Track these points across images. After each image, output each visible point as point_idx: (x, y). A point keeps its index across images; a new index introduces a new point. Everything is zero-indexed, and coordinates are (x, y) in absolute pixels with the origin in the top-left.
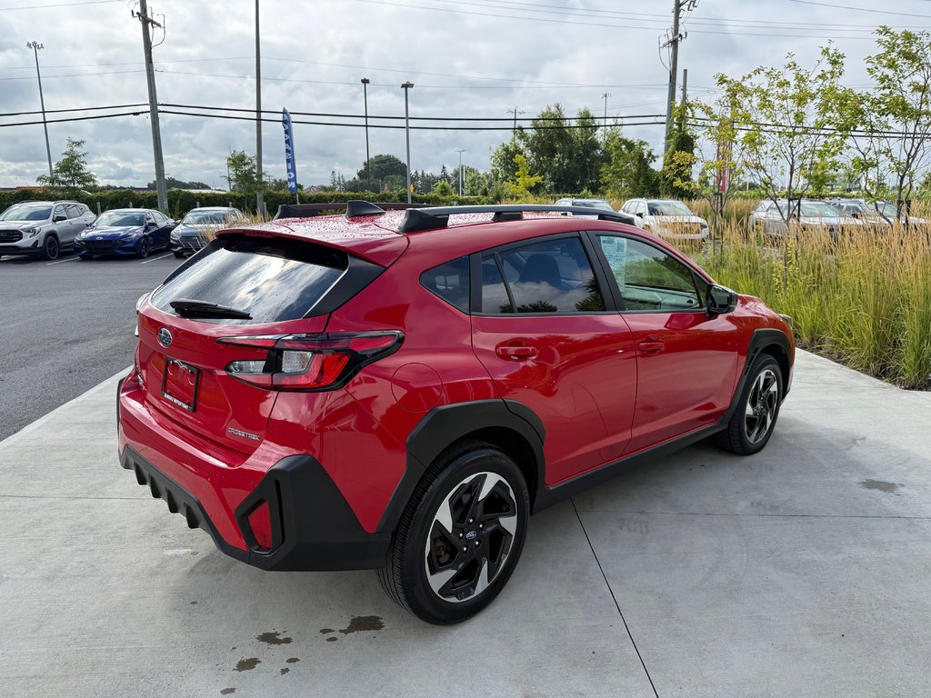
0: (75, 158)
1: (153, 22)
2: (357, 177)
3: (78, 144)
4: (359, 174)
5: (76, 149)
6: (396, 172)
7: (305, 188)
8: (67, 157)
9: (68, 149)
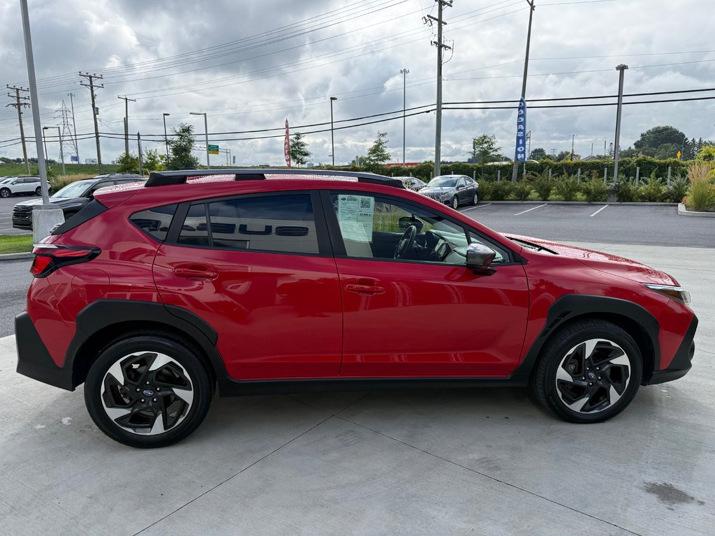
0: (381, 144)
1: (446, 47)
2: (633, 147)
3: (383, 135)
4: (635, 144)
5: (382, 139)
6: (672, 141)
7: (581, 158)
8: (375, 144)
9: (377, 139)
